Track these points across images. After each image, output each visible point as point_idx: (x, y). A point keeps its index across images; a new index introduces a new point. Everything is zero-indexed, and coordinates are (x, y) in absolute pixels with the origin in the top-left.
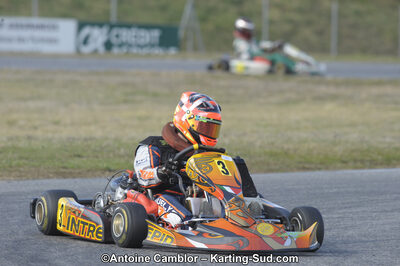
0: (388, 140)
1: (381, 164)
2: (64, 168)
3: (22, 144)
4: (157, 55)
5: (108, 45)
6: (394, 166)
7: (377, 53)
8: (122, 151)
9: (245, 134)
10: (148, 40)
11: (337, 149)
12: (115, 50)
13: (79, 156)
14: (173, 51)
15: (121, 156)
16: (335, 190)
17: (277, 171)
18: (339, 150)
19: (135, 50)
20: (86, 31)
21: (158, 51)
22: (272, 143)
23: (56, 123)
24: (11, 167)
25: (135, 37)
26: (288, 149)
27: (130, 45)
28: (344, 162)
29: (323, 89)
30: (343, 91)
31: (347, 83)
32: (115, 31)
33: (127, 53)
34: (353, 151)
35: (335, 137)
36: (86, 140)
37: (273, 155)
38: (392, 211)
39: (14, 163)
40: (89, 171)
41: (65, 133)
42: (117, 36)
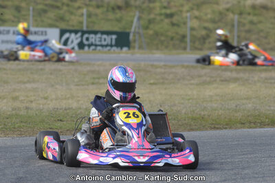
0: (272, 108)
1: (268, 125)
2: (50, 128)
3: (23, 112)
5: (81, 45)
9: (175, 105)
11: (236, 115)
12: (86, 48)
13: (61, 120)
14: (125, 49)
16: (236, 143)
17: (197, 130)
18: (239, 115)
19: (99, 48)
20: (67, 35)
21: (114, 48)
22: (193, 111)
23: (46, 98)
24: (15, 128)
26: (204, 115)
27: (96, 45)
28: (244, 124)
29: (228, 74)
30: (242, 75)
32: (86, 36)
33: (93, 50)
34: (249, 116)
35: (236, 106)
36: (66, 109)
37: (194, 119)
39: (16, 126)
40: (68, 130)
41: (51, 105)
42: (87, 39)
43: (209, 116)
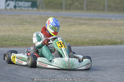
0: (102, 37)
1: (100, 44)
2: (2, 44)
4: (30, 10)
5: (15, 7)
6: (104, 45)
7: (98, 10)
8: (20, 39)
10: (27, 5)
11: (86, 40)
12: (17, 8)
13: (6, 41)
14: (35, 9)
15: (19, 41)
16: (86, 52)
18: (87, 40)
19: (23, 8)
20: (8, 2)
21: (31, 9)
22: (66, 38)
25: (24, 4)
26: (71, 40)
27: (22, 7)
28: (88, 44)
29: (82, 21)
30: (88, 22)
31: (89, 19)
32: (17, 2)
33: (21, 9)
34: (91, 40)
35: (86, 36)
36: (8, 36)
38: (103, 59)
40: (9, 45)
41: (2, 34)
42: (18, 4)
43: (73, 40)
